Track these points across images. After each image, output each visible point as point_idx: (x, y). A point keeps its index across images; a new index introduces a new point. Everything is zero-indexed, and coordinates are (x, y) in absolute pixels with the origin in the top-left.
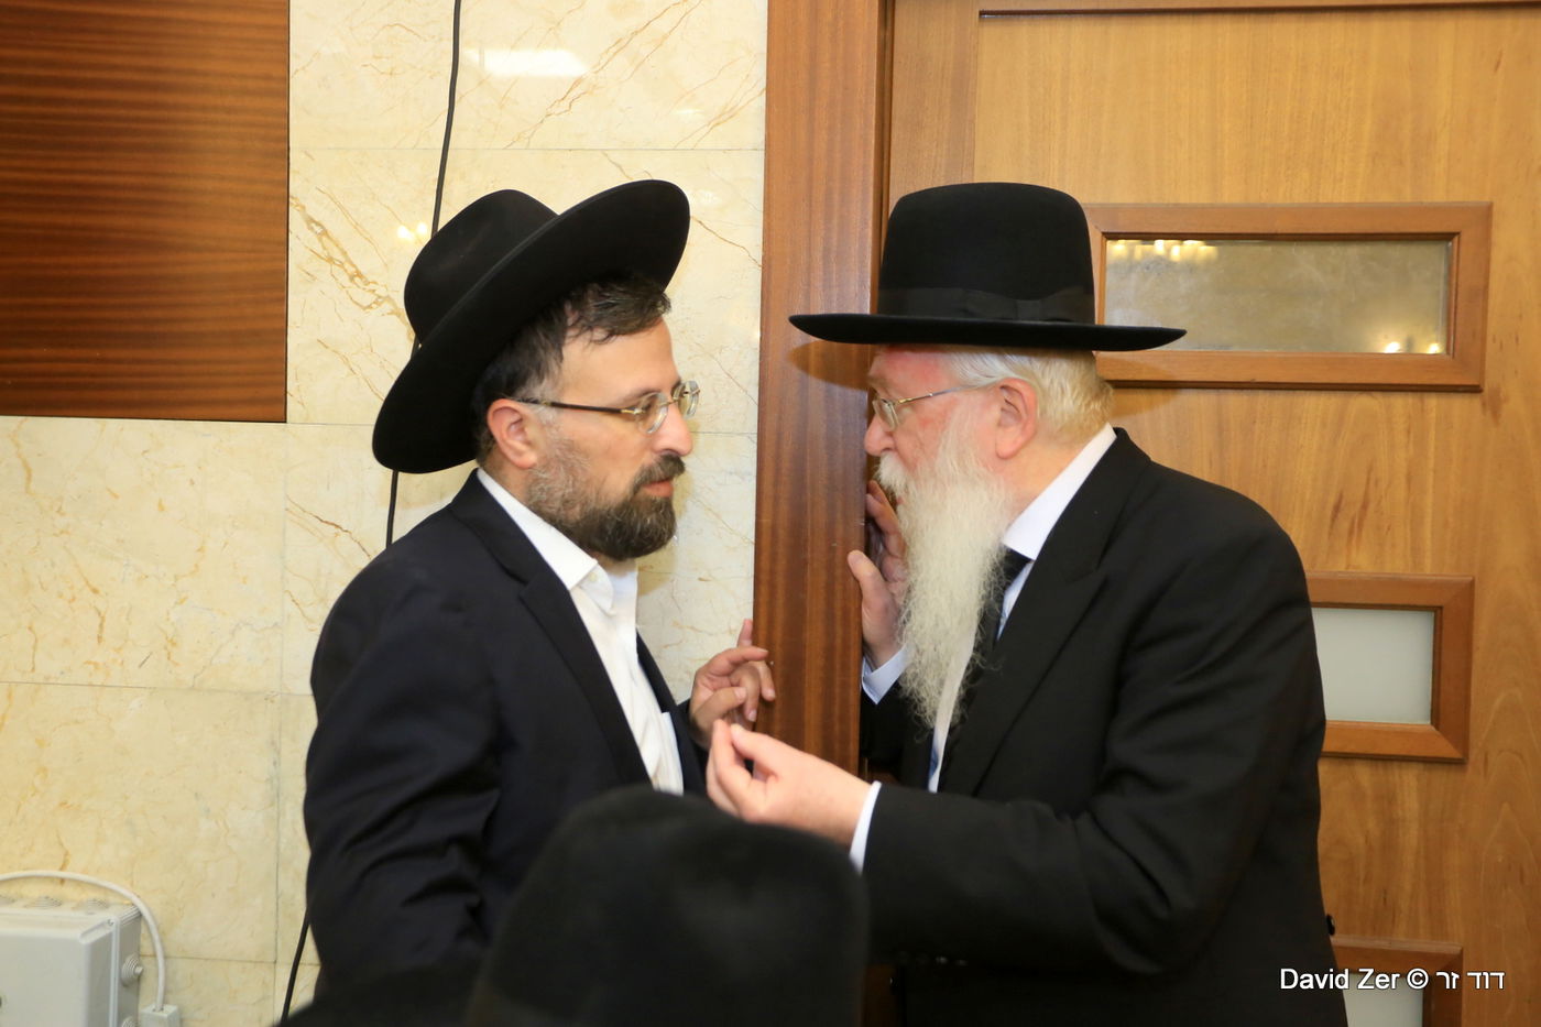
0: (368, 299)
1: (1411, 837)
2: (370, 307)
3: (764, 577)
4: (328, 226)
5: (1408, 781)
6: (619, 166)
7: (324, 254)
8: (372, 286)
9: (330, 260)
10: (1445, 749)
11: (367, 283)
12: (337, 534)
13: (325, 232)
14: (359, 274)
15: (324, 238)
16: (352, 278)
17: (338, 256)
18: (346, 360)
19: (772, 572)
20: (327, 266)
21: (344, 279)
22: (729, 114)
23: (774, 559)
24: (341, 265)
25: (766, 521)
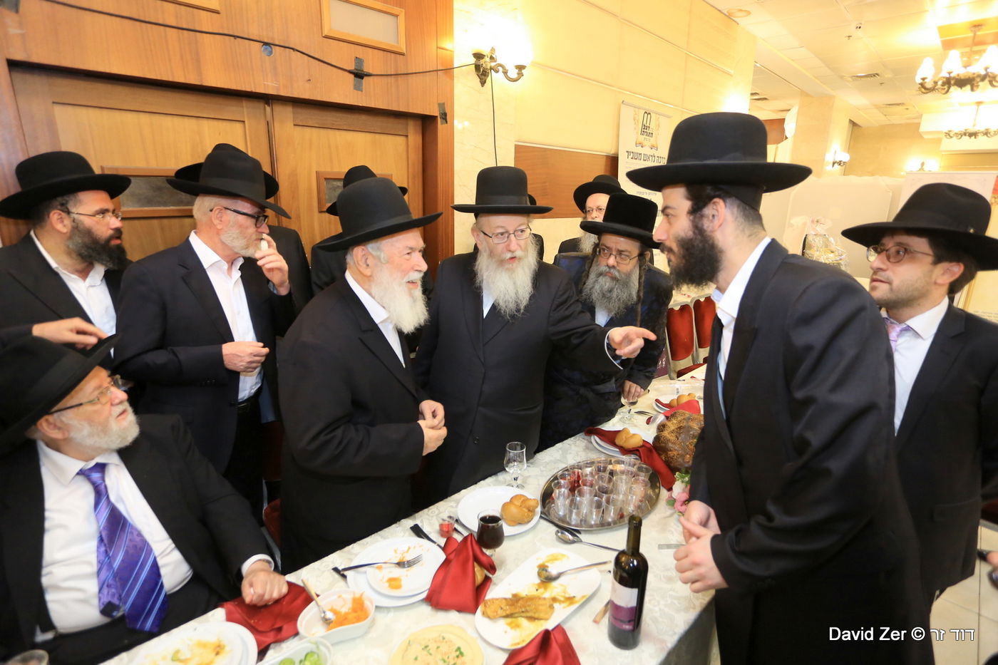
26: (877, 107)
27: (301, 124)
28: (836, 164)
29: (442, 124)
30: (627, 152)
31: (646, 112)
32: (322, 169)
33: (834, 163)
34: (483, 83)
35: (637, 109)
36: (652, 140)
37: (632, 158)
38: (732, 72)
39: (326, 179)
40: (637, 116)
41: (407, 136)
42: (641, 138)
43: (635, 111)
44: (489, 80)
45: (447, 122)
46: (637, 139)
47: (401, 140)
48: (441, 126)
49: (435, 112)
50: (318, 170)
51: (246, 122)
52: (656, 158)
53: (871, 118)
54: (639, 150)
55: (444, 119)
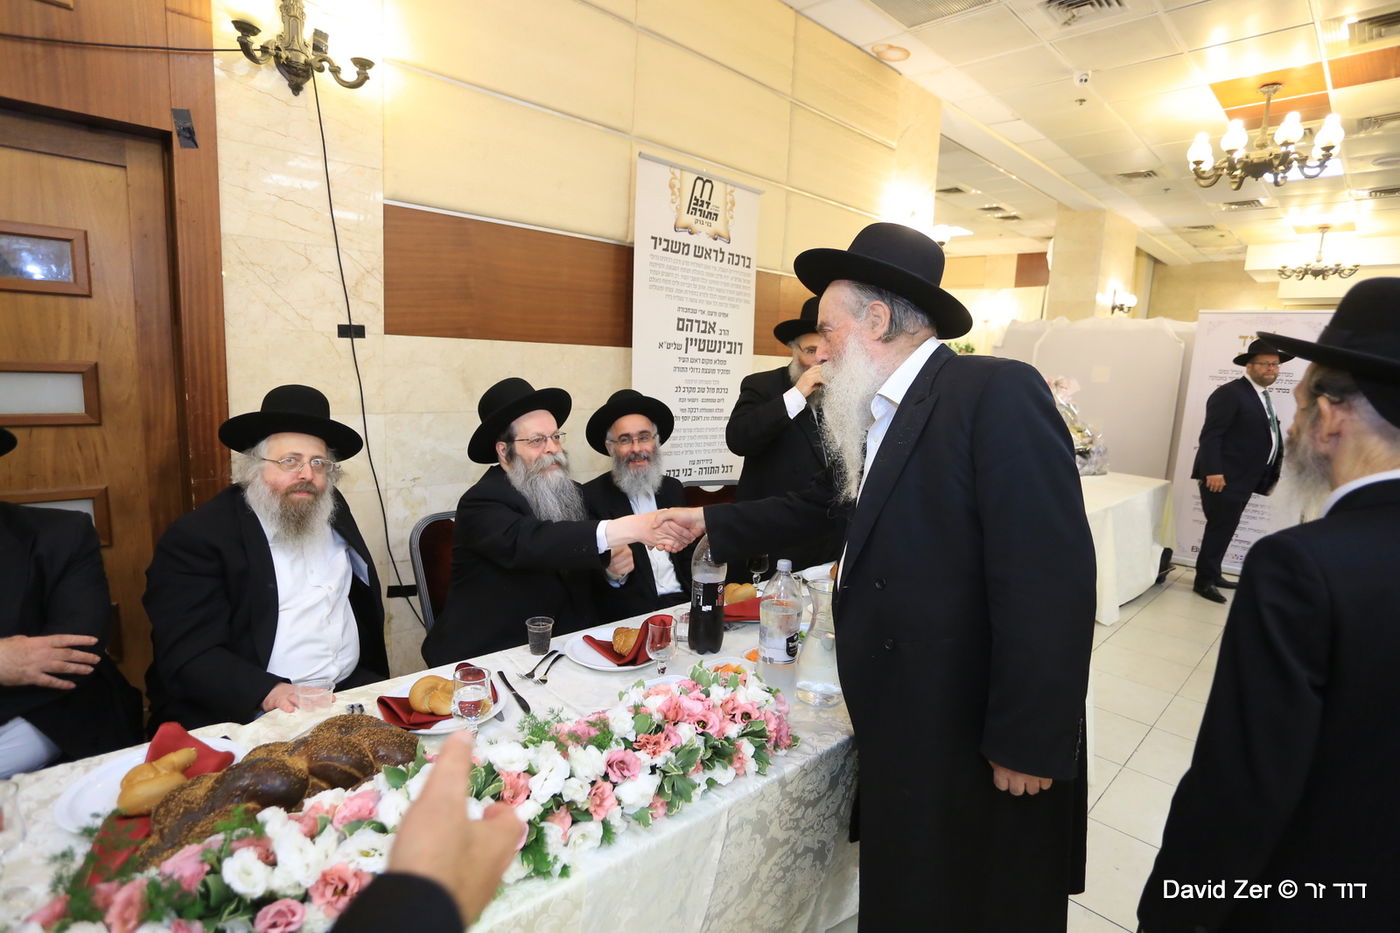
26: (1175, 230)
28: (1116, 310)
29: (183, 145)
30: (653, 238)
31: (698, 178)
33: (1113, 308)
34: (296, 89)
35: (677, 172)
36: (718, 226)
37: (666, 250)
38: (894, 144)
40: (677, 183)
41: (123, 167)
42: (689, 220)
43: (673, 173)
44: (308, 85)
45: (196, 145)
46: (677, 220)
47: (110, 174)
48: (180, 150)
49: (166, 123)
52: (727, 256)
53: (1173, 250)
54: (683, 237)
55: (188, 138)
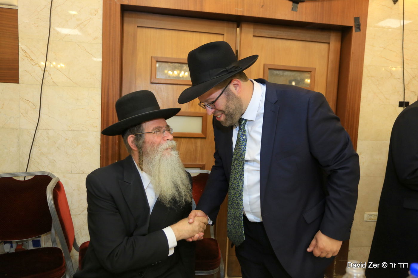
0: (34, 64)
1: (199, 149)
2: (34, 65)
3: (103, 110)
4: (26, 51)
5: (199, 141)
6: (78, 45)
7: (26, 56)
8: (35, 62)
9: (27, 57)
10: (203, 136)
11: (34, 61)
12: (29, 103)
13: (26, 52)
14: (32, 60)
15: (26, 53)
16: (31, 60)
17: (28, 56)
18: (30, 74)
19: (104, 109)
20: (26, 58)
21: (30, 60)
22: (96, 38)
23: (104, 107)
24: (29, 58)
25: (103, 101)
27: (257, 35)
32: (268, 63)
34: (395, 2)
39: (269, 69)
41: (329, 43)
45: (360, 30)
47: (324, 46)
48: (355, 34)
49: (351, 23)
50: (265, 63)
51: (225, 35)
55: (358, 28)
